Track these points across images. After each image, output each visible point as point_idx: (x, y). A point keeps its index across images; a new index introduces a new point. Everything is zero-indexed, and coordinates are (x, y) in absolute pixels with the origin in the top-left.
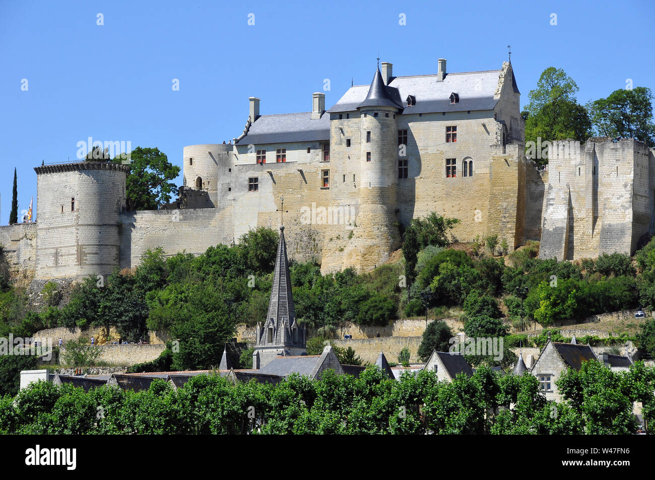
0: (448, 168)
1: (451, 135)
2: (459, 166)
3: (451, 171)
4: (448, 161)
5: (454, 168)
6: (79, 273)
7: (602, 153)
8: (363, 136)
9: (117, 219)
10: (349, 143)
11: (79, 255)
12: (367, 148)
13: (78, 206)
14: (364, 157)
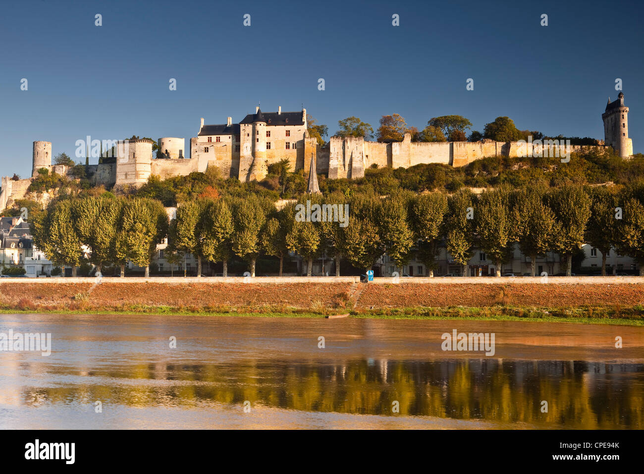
0: (286, 146)
1: (288, 133)
2: (291, 145)
4: (287, 143)
5: (289, 146)
6: (137, 181)
7: (351, 141)
8: (255, 132)
9: (150, 162)
10: (248, 135)
11: (137, 175)
12: (257, 137)
13: (136, 156)
14: (255, 141)
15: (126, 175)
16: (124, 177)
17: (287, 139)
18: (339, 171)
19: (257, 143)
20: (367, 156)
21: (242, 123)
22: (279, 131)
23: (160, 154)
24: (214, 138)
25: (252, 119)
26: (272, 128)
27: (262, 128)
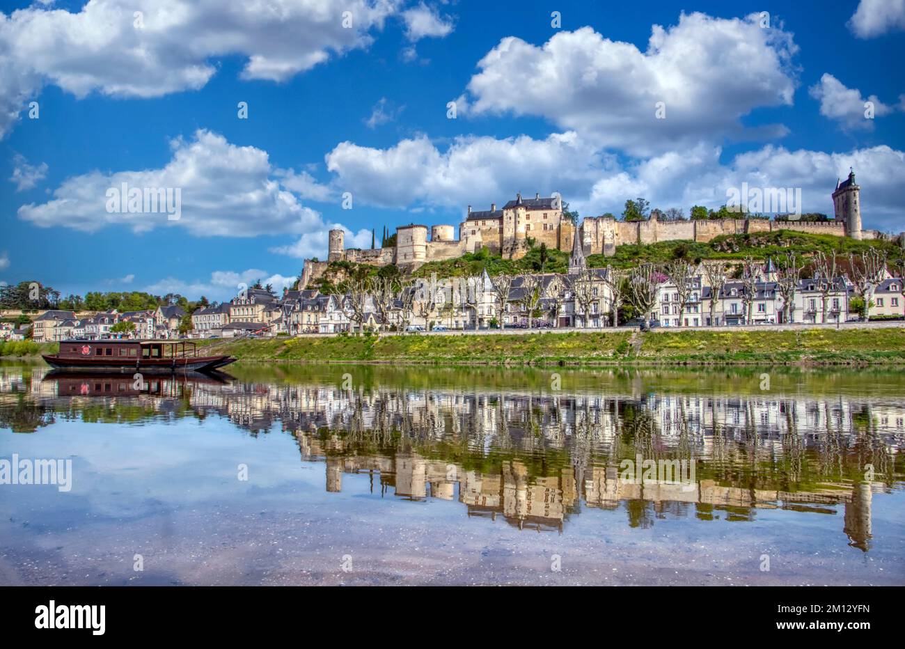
1: (545, 216)
2: (548, 226)
3: (545, 228)
4: (544, 225)
6: (414, 260)
7: (602, 221)
8: (517, 216)
9: (425, 244)
10: (510, 218)
11: (414, 255)
12: (518, 219)
13: (413, 239)
14: (516, 223)
15: (405, 255)
16: (403, 257)
17: (545, 221)
18: (592, 248)
19: (518, 225)
20: (617, 235)
21: (504, 208)
22: (537, 215)
23: (433, 237)
24: (480, 223)
25: (514, 205)
26: (531, 213)
27: (522, 212)
